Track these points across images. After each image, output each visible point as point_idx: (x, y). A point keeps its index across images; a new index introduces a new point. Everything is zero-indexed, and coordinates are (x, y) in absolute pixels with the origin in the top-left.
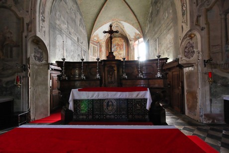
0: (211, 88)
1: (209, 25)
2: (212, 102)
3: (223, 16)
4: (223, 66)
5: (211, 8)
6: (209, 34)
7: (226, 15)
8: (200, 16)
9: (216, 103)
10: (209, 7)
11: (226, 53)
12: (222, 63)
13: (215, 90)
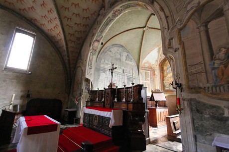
0: (193, 120)
1: (184, 44)
2: (198, 140)
3: (202, 29)
4: (210, 89)
5: (185, 26)
6: (184, 53)
7: (206, 26)
8: (172, 39)
9: (204, 143)
10: (182, 26)
11: (213, 71)
12: (208, 85)
13: (200, 123)
